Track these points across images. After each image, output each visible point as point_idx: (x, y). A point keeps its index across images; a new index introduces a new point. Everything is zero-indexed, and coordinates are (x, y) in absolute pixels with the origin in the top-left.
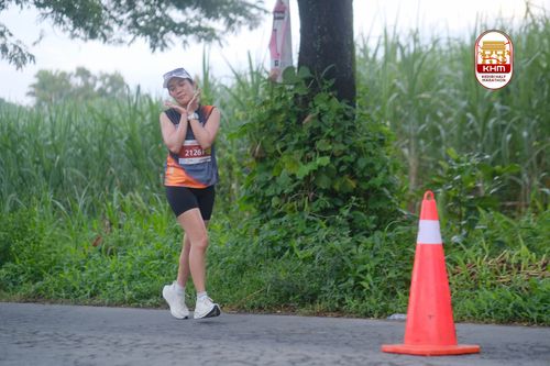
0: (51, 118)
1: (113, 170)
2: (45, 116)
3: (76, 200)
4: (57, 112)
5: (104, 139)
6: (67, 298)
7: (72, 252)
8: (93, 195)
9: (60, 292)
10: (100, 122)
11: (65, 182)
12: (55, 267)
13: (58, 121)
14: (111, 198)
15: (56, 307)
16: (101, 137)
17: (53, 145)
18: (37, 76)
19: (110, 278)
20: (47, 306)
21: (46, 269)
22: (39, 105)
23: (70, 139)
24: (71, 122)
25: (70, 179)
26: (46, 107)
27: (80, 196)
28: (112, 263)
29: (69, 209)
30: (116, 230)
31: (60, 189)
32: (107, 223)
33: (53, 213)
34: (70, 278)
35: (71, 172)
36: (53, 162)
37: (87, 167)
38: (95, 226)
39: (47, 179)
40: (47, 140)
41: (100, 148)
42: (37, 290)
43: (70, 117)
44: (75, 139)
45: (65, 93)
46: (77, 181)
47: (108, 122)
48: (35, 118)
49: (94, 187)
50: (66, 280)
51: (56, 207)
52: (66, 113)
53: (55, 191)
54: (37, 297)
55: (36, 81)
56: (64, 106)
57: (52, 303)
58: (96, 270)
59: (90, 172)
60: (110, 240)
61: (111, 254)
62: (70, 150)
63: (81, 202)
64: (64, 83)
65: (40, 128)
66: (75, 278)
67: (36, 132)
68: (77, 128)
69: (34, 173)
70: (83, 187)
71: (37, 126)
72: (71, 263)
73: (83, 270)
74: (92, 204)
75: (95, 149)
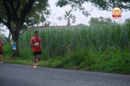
0: (94, 28)
1: (108, 41)
2: (92, 28)
3: (99, 48)
4: (95, 27)
5: (106, 33)
6: (97, 70)
7: (98, 60)
8: (103, 46)
9: (95, 69)
10: (105, 30)
11: (96, 43)
12: (94, 63)
13: (95, 29)
14: (107, 47)
15: (94, 72)
16: (105, 33)
17: (94, 35)
18: (91, 19)
19: (107, 66)
20: (92, 72)
21: (92, 63)
22: (91, 25)
23: (98, 33)
24: (98, 29)
25: (98, 43)
26: (93, 26)
27: (100, 47)
28: (107, 63)
29: (97, 50)
30: (108, 55)
31: (95, 45)
32: (106, 53)
33: (94, 50)
34: (97, 66)
35: (98, 41)
36: (94, 39)
37: (102, 40)
38: (104, 54)
39: (92, 43)
40: (93, 34)
41: (105, 36)
42: (90, 68)
43: (98, 28)
44: (99, 33)
45: (97, 23)
46: (99, 43)
47: (107, 29)
48: (90, 28)
49: (103, 44)
50: (96, 66)
51: (94, 49)
52: (97, 27)
53: (94, 45)
54: (89, 70)
55: (90, 20)
56: (97, 26)
57: (93, 71)
58: (103, 64)
59: (102, 41)
60: (107, 57)
61: (107, 60)
62: (98, 36)
63: (100, 48)
64: (97, 20)
65: (91, 31)
66: (98, 66)
67: (90, 32)
68: (100, 31)
69: (89, 41)
70: (101, 45)
71: (90, 30)
72: (98, 62)
73: (100, 64)
74: (103, 49)
75: (104, 36)
